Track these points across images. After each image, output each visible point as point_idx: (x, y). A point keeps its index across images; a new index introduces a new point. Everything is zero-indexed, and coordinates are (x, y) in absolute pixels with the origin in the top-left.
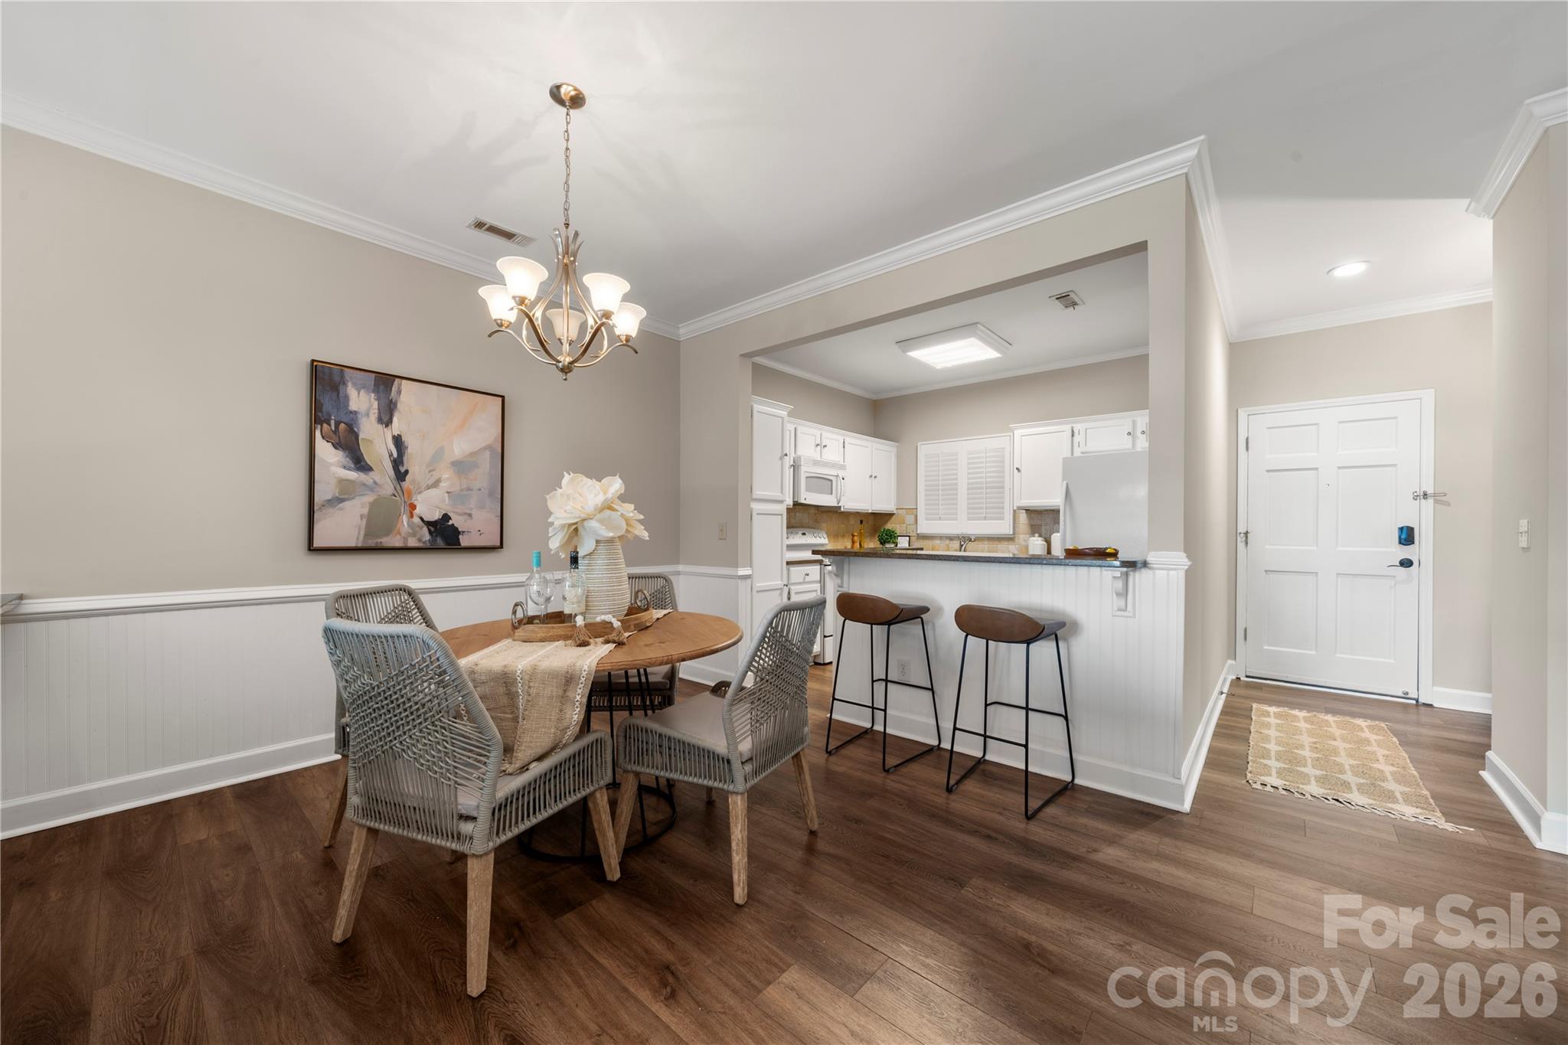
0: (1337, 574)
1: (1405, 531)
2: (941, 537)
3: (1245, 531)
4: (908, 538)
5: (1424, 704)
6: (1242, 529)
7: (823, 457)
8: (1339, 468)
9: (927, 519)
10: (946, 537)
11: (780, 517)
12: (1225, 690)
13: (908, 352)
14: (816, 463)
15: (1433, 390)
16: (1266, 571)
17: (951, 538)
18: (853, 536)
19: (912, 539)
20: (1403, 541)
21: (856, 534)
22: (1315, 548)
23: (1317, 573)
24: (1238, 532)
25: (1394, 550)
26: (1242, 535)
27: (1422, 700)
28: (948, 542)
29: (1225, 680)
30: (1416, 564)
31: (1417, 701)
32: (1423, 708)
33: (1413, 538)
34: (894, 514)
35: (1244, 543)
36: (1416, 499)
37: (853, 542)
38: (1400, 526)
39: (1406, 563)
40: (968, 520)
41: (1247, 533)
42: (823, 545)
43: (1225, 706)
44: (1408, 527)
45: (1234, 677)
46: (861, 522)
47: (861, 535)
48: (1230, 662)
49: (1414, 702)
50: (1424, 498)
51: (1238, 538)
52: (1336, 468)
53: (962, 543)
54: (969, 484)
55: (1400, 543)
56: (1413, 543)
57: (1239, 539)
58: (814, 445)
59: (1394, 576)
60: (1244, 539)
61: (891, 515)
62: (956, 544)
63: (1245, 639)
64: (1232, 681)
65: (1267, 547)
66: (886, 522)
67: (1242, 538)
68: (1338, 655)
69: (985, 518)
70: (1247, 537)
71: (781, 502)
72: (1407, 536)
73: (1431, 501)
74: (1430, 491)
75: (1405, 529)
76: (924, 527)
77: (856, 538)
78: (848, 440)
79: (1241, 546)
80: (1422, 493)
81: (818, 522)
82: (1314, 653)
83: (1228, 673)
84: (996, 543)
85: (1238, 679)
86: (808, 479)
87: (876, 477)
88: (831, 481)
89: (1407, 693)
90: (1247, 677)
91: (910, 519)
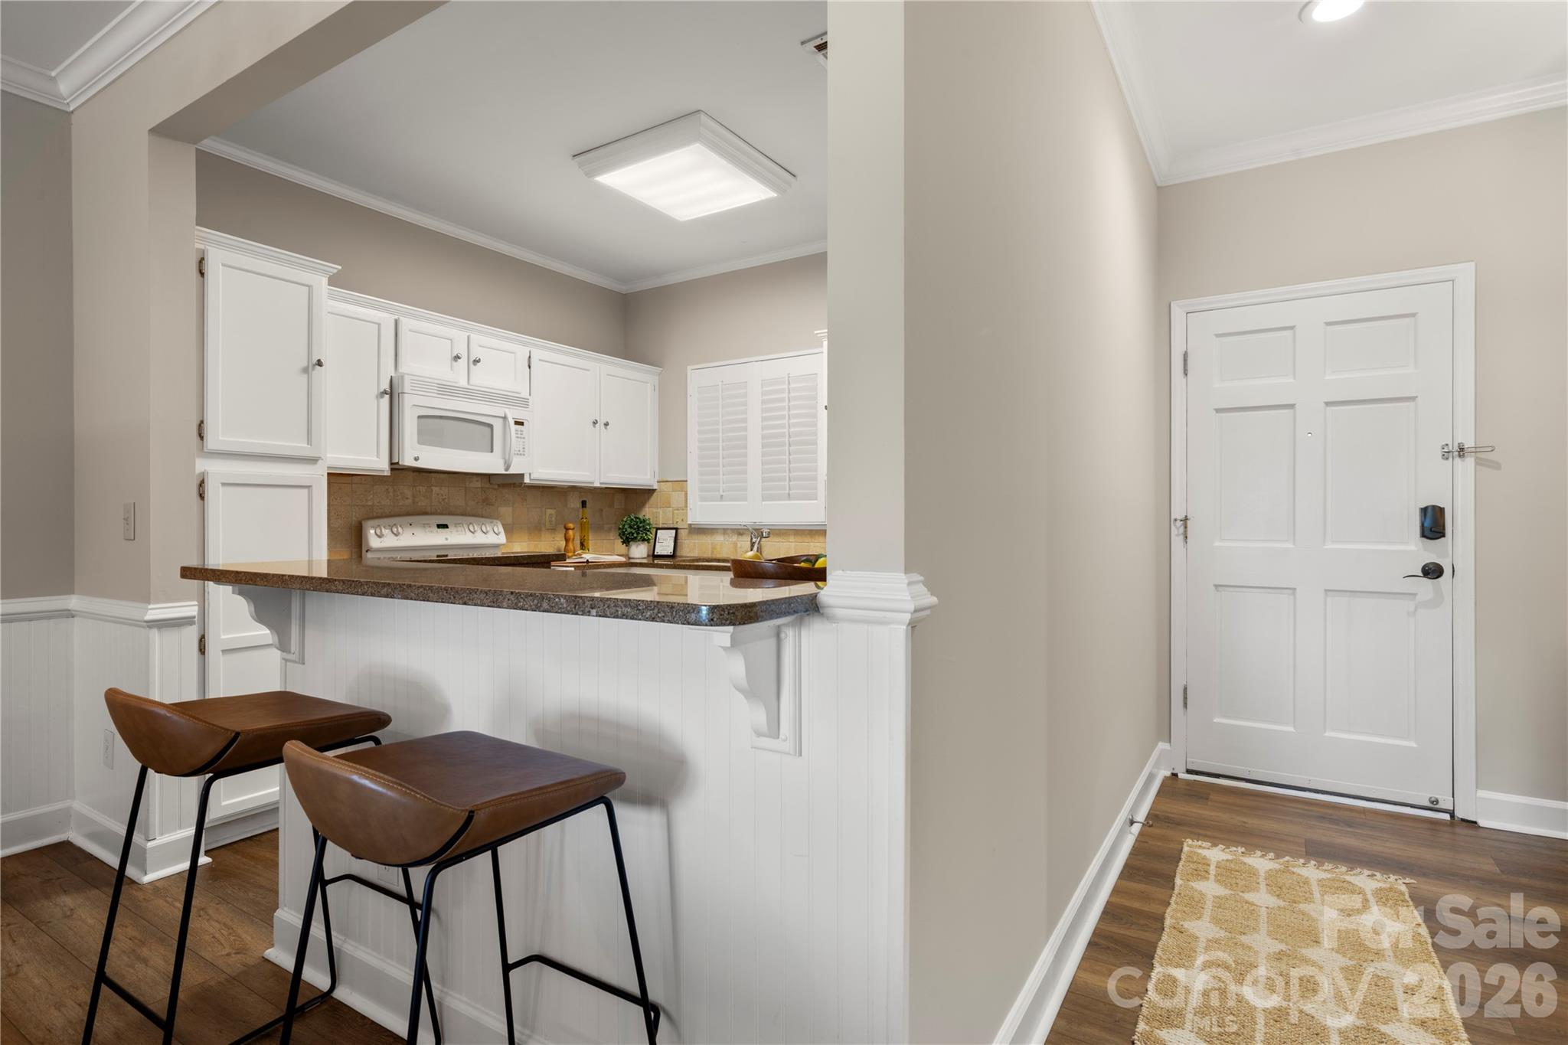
0: (1326, 590)
1: (1430, 513)
2: (725, 531)
3: (1182, 517)
4: (674, 531)
5: (1463, 820)
6: (1178, 513)
7: (472, 382)
8: (1327, 404)
9: (703, 499)
10: (733, 530)
11: (306, 491)
12: (1141, 816)
13: (595, 175)
14: (445, 389)
15: (1473, 264)
16: (1216, 586)
17: (739, 532)
18: (567, 529)
19: (683, 534)
20: (1427, 533)
21: (571, 525)
22: (1292, 546)
23: (1295, 589)
24: (1173, 517)
25: (1413, 548)
26: (1179, 523)
27: (1460, 814)
28: (735, 538)
29: (1151, 777)
30: (1447, 571)
31: (1452, 815)
32: (1461, 831)
33: (1444, 529)
34: (654, 490)
35: (1182, 537)
36: (1447, 459)
37: (567, 540)
38: (1423, 506)
39: (1432, 571)
40: (763, 500)
41: (1185, 520)
42: (497, 546)
43: (1135, 852)
44: (1434, 507)
45: (1168, 773)
46: (584, 504)
47: (583, 527)
48: (1162, 746)
49: (1447, 817)
50: (1460, 456)
51: (1173, 528)
52: (1324, 405)
53: (754, 540)
54: (763, 437)
55: (1423, 535)
56: (1444, 536)
57: (1174, 531)
58: (449, 357)
59: (1415, 595)
60: (1182, 530)
61: (650, 492)
62: (745, 541)
63: (1185, 705)
64: (1166, 778)
65: (1217, 544)
66: (643, 504)
67: (1178, 529)
68: (1328, 734)
69: (789, 497)
70: (1186, 527)
71: (313, 461)
72: (1433, 524)
73: (1470, 461)
74: (1469, 443)
75: (1430, 511)
76: (698, 513)
77: (571, 532)
78: (537, 354)
79: (1177, 541)
80: (1456, 448)
81: (490, 504)
82: (1291, 729)
83: (1157, 765)
84: (808, 539)
85: (1175, 775)
86: (423, 420)
87: (606, 424)
88: (491, 426)
89: (1437, 802)
90: (1189, 772)
91: (676, 499)
